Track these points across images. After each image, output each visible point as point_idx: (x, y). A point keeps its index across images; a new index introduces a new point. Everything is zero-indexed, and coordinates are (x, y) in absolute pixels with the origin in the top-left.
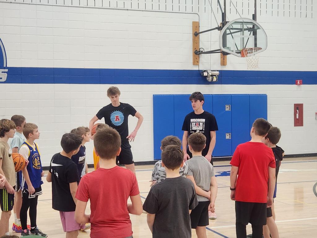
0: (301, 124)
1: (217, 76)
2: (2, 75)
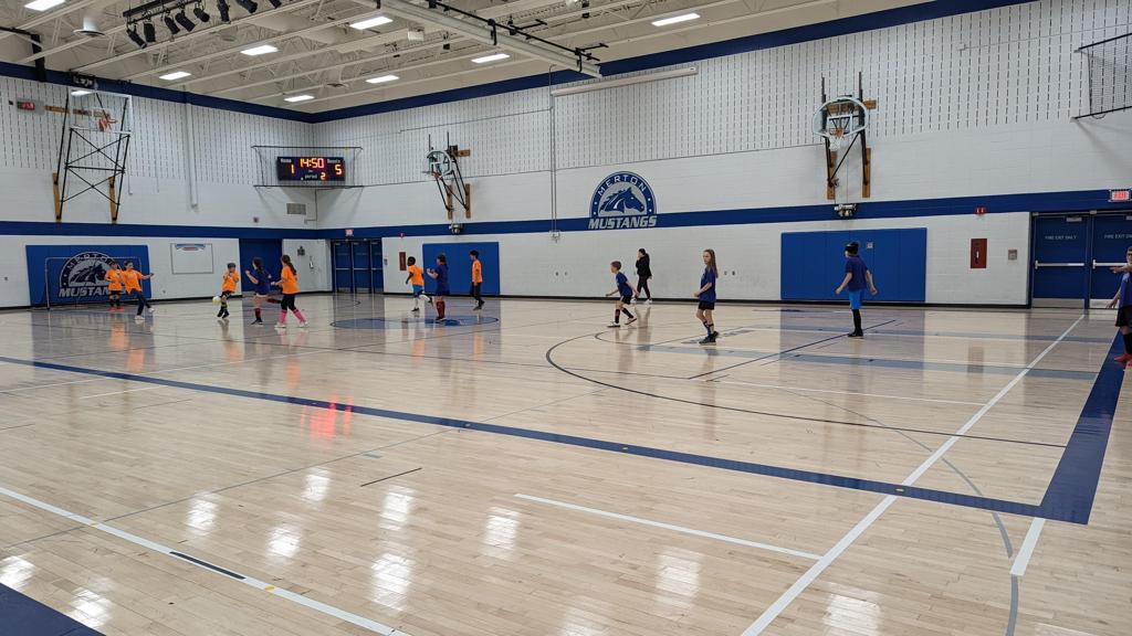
0: (983, 265)
1: (852, 210)
2: (653, 221)
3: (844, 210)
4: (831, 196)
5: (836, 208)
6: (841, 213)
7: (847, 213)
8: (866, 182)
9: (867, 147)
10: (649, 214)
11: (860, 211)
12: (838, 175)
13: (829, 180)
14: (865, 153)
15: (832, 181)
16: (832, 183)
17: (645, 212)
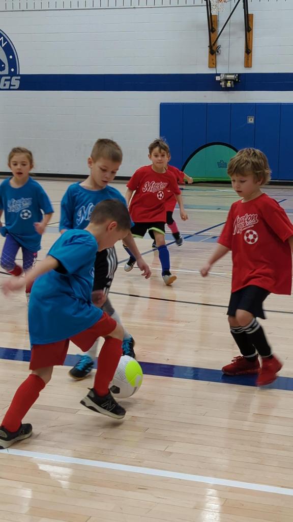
1: (233, 81)
2: (16, 82)
3: (226, 80)
4: (213, 64)
5: (218, 78)
6: (222, 84)
7: (229, 84)
8: (248, 51)
9: (249, 13)
10: (12, 74)
11: (243, 82)
12: (220, 41)
13: (211, 47)
14: (248, 18)
15: (214, 48)
16: (214, 50)
17: (6, 72)
